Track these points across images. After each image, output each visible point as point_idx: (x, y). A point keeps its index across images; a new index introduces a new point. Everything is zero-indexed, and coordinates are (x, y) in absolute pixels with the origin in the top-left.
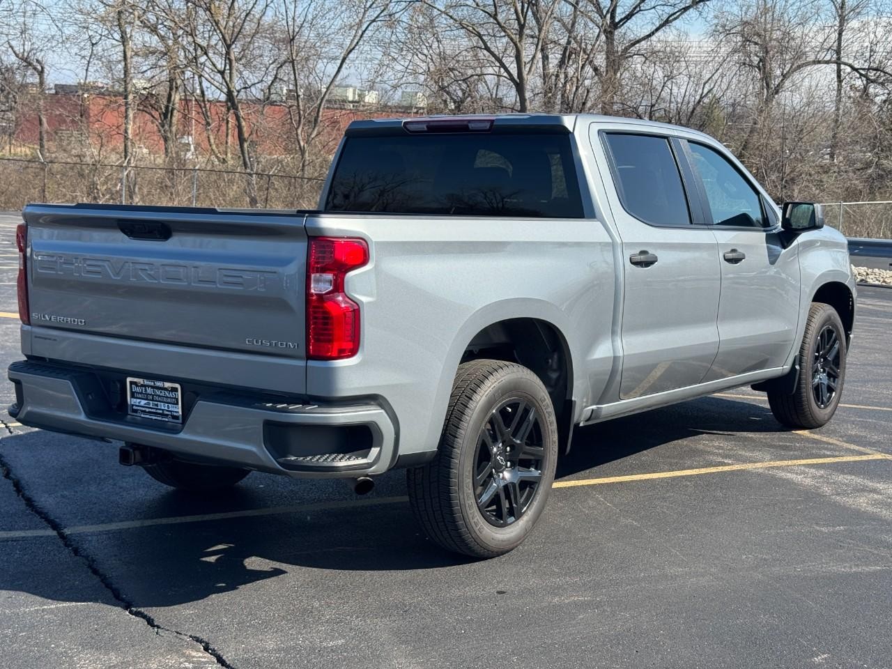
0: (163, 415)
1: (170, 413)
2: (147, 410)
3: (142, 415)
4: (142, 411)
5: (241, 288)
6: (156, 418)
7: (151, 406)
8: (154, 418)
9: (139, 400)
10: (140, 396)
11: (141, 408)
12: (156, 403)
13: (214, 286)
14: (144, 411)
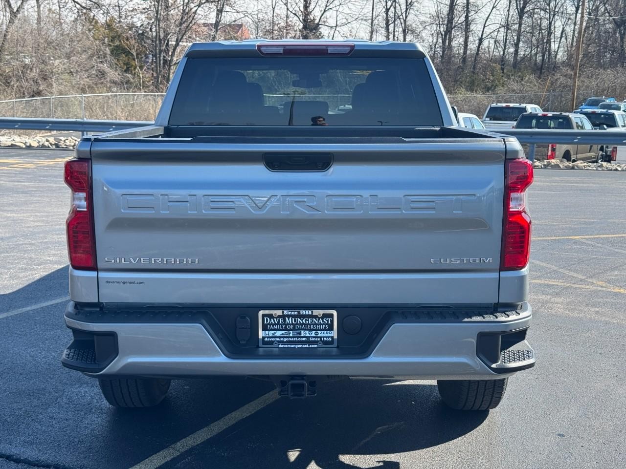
0: (308, 342)
1: (319, 339)
2: (285, 340)
3: (280, 346)
4: (279, 342)
5: (434, 212)
6: (299, 346)
7: (291, 335)
8: (297, 346)
9: (272, 332)
10: (275, 327)
11: (277, 339)
12: (299, 331)
13: (400, 212)
14: (282, 342)
